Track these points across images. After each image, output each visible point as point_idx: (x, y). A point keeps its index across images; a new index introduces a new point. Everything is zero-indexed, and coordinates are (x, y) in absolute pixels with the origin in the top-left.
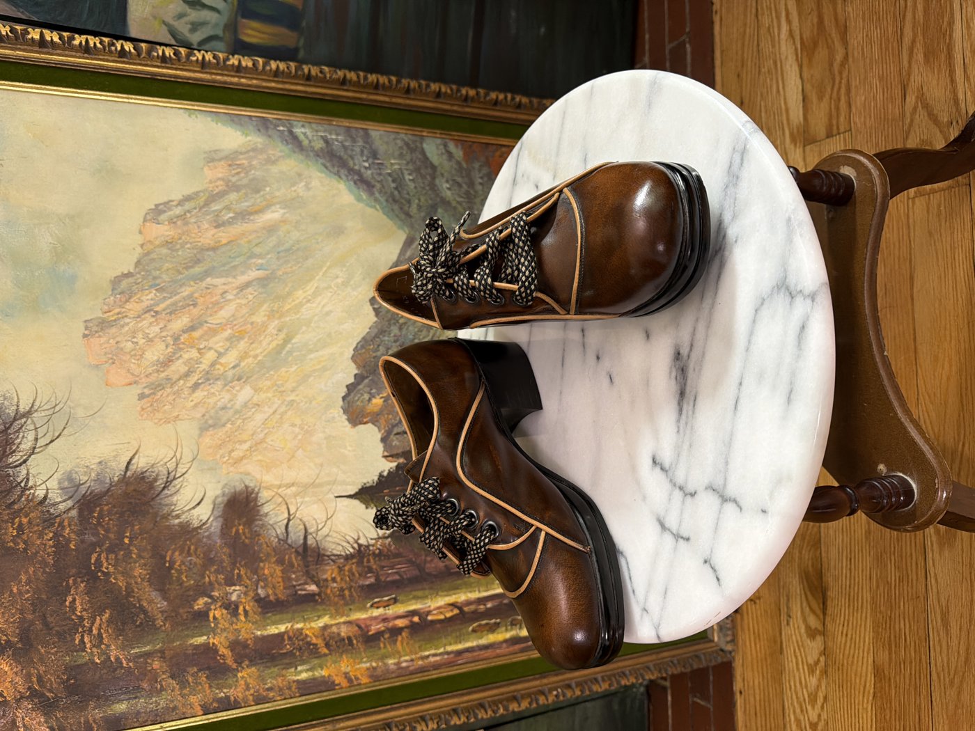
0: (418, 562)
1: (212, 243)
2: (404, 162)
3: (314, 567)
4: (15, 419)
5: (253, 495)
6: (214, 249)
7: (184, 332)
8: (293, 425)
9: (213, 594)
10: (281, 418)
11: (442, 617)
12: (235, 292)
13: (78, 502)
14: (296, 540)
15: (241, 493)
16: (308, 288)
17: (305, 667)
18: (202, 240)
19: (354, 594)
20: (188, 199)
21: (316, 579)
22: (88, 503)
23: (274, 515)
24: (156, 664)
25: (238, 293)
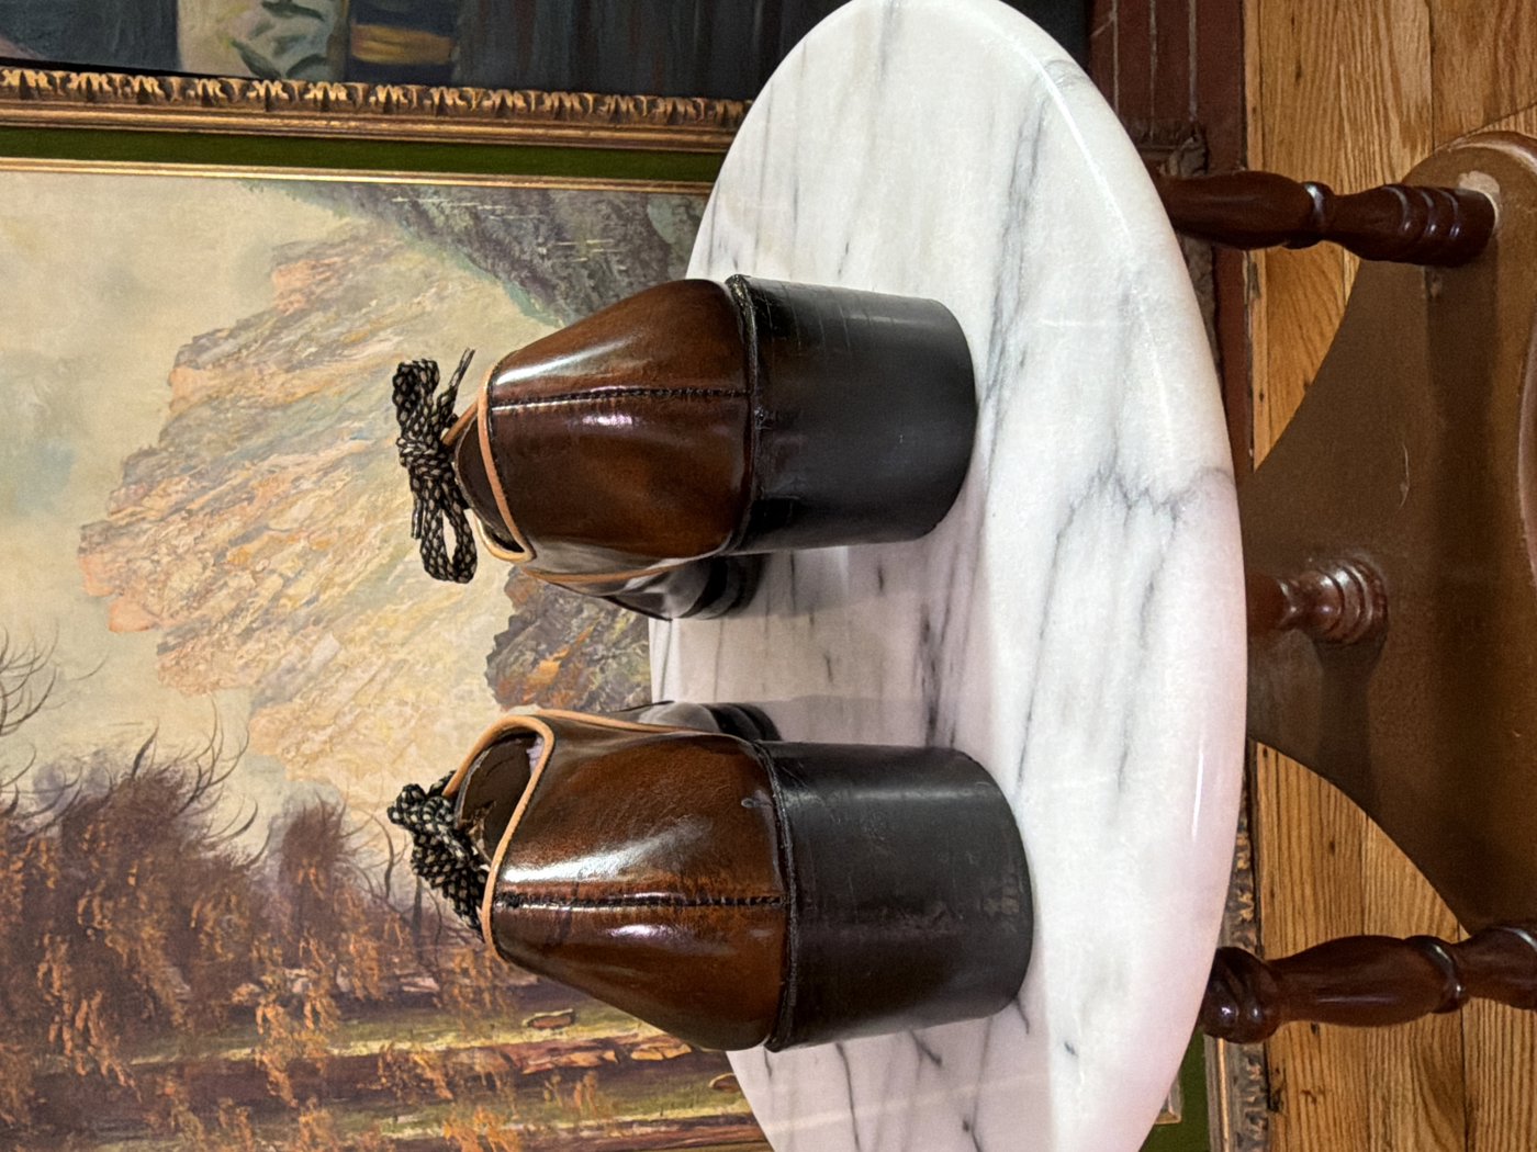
1: (281, 397)
2: (612, 241)
3: (433, 948)
5: (334, 818)
6: (285, 406)
7: (231, 543)
8: (403, 703)
10: (383, 689)
11: (659, 1057)
12: (314, 478)
13: (61, 815)
14: (401, 900)
15: (313, 813)
17: (411, 1118)
18: (264, 392)
19: (500, 1001)
20: (244, 326)
21: (434, 969)
22: (77, 817)
23: (367, 854)
24: (170, 1087)
25: (319, 480)
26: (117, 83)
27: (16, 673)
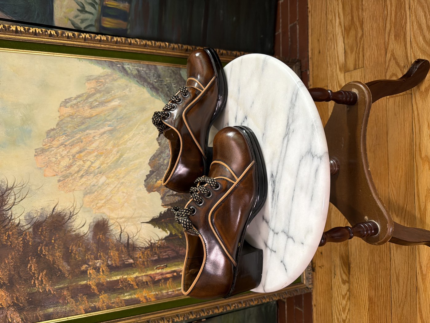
0: (176, 250)
1: (89, 116)
2: (172, 79)
3: (132, 252)
4: (6, 191)
5: (106, 222)
6: (90, 118)
7: (77, 153)
8: (123, 192)
9: (89, 263)
10: (118, 189)
12: (99, 136)
13: (32, 225)
14: (124, 241)
15: (101, 221)
16: (130, 134)
17: (128, 294)
18: (85, 114)
19: (149, 263)
20: (79, 96)
21: (132, 257)
22: (37, 226)
23: (115, 230)
24: (65, 293)
25: (100, 137)
26: (44, 31)
27: (18, 188)
